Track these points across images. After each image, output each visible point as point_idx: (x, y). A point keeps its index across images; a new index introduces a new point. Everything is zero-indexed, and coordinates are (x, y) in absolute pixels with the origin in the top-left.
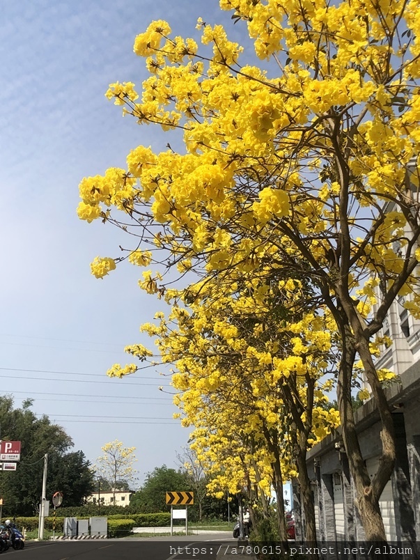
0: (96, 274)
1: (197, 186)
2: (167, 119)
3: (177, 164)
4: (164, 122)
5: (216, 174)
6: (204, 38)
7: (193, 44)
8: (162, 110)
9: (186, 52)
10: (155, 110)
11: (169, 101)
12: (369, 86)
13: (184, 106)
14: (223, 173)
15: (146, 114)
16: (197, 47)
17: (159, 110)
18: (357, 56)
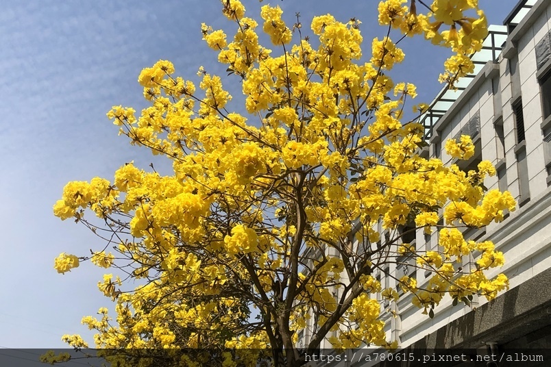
0: (59, 268)
1: (177, 211)
2: (158, 145)
3: (161, 187)
4: (155, 147)
5: (196, 203)
6: (202, 84)
7: (191, 86)
8: (156, 137)
9: (184, 91)
10: (149, 136)
11: (162, 130)
12: (336, 155)
13: (176, 137)
14: (202, 203)
15: (141, 137)
16: (195, 89)
17: (152, 137)
18: (330, 129)
